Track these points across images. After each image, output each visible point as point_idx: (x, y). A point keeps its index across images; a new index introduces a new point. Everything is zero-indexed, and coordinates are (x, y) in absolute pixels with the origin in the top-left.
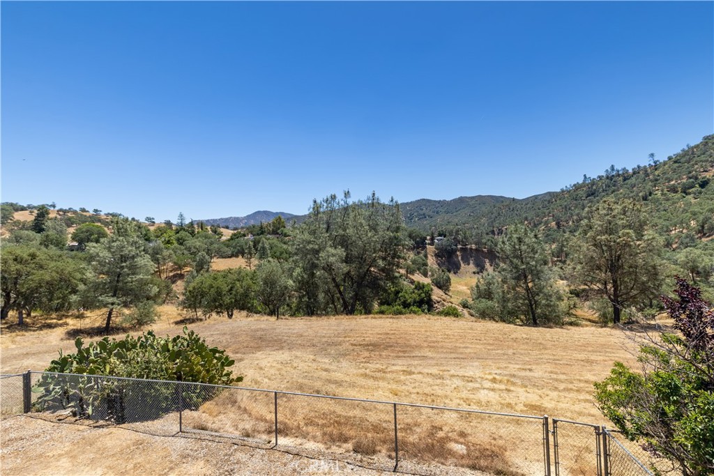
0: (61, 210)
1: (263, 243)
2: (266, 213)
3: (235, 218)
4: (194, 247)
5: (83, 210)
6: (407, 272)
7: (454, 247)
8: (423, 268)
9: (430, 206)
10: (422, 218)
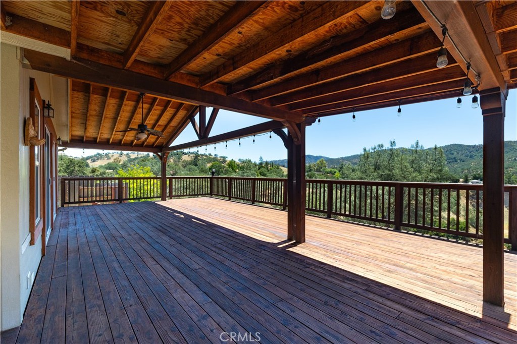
9: (462, 150)
10: (453, 162)
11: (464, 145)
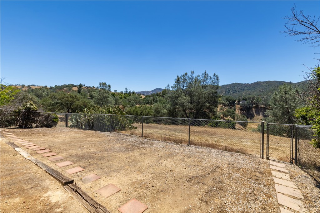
0: (86, 87)
1: (156, 98)
2: (160, 89)
3: (147, 91)
4: (130, 99)
5: (93, 87)
6: (224, 116)
7: (251, 106)
8: (232, 115)
9: (239, 86)
10: (235, 92)
11: (240, 84)
